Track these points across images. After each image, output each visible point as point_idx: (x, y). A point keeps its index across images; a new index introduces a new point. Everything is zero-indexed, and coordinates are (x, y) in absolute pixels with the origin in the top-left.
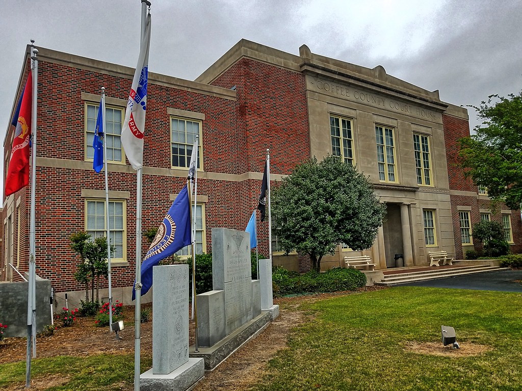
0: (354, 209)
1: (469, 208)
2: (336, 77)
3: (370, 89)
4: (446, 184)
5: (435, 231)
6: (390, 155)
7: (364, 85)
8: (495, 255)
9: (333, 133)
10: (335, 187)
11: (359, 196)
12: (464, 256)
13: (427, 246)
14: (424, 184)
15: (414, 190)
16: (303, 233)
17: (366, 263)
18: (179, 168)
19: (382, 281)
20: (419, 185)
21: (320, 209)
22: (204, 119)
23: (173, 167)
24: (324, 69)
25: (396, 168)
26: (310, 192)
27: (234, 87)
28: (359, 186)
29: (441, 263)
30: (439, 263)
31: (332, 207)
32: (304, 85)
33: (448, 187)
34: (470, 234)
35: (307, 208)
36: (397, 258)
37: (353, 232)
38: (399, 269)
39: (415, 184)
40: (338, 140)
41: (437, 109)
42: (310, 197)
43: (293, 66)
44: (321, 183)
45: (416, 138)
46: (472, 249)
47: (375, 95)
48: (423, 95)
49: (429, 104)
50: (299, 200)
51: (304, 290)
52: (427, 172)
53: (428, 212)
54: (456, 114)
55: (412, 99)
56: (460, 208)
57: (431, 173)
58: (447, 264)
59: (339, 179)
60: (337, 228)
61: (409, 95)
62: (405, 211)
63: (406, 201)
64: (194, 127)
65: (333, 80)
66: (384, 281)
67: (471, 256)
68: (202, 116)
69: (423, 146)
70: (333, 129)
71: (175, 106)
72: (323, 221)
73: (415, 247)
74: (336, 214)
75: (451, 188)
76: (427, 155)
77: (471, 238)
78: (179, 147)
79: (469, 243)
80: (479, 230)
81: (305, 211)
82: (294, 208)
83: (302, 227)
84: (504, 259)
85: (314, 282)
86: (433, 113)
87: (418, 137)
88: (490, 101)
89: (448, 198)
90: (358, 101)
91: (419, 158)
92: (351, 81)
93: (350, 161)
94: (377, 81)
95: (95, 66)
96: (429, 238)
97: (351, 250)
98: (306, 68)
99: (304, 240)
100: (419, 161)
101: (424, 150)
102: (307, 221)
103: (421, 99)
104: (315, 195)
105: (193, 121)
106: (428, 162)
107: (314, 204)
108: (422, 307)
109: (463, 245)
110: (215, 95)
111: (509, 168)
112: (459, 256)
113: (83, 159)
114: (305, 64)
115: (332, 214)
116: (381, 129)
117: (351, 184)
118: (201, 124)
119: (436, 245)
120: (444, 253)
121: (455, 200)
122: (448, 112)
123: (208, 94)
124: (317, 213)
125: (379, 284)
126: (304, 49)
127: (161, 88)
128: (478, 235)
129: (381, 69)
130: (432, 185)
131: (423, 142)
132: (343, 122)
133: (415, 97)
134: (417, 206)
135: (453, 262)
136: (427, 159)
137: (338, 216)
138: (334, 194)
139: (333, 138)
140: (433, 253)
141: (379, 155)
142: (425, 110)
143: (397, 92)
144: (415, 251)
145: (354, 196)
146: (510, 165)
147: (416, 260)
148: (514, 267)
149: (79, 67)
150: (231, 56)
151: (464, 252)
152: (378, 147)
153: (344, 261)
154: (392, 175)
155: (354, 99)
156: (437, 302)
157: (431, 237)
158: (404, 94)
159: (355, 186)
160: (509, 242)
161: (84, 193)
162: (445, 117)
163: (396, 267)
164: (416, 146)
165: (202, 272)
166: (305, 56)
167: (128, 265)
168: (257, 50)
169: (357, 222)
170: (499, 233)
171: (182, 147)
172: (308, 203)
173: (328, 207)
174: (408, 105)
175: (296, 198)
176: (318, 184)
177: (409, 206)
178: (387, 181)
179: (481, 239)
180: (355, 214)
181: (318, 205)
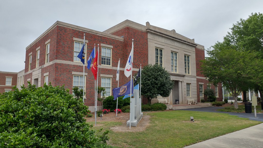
0: (164, 83)
1: (203, 83)
2: (158, 34)
3: (170, 38)
4: (195, 74)
5: (190, 91)
6: (176, 63)
7: (168, 37)
8: (211, 101)
9: (156, 54)
10: (158, 75)
11: (166, 79)
12: (200, 101)
13: (187, 97)
14: (187, 74)
15: (183, 76)
16: (147, 90)
17: (166, 102)
18: (104, 65)
19: (172, 108)
20: (185, 74)
21: (153, 83)
22: (113, 48)
23: (102, 65)
24: (154, 31)
25: (177, 68)
26: (149, 76)
27: (123, 36)
28: (166, 75)
29: (192, 103)
30: (191, 103)
31: (157, 82)
32: (147, 36)
33: (196, 75)
34: (203, 93)
35: (148, 82)
36: (176, 101)
37: (164, 91)
38: (177, 105)
39: (184, 74)
40: (158, 57)
41: (194, 46)
42: (150, 78)
43: (144, 29)
44: (153, 74)
45: (185, 57)
46: (203, 99)
47: (171, 40)
48: (189, 41)
49: (190, 44)
50: (146, 79)
51: (146, 110)
52: (189, 69)
53: (188, 84)
54: (200, 48)
55: (185, 42)
56: (200, 83)
57: (190, 70)
58: (194, 104)
59: (159, 73)
60: (158, 89)
61: (184, 41)
62: (180, 83)
63: (181, 80)
64: (109, 50)
65: (157, 35)
66: (173, 108)
67: (203, 101)
68: (112, 47)
69: (188, 60)
70: (156, 53)
71: (103, 43)
72: (153, 87)
73: (183, 97)
74: (158, 84)
75: (197, 76)
76: (189, 63)
77: (203, 94)
78: (104, 57)
79: (202, 96)
80: (206, 92)
81: (148, 83)
82: (144, 82)
83: (146, 88)
84: (213, 103)
85: (150, 107)
86: (192, 47)
87: (186, 56)
88: (210, 49)
89: (196, 79)
90: (165, 43)
91: (186, 64)
92: (164, 35)
93: (161, 64)
94: (173, 36)
95: (78, 28)
96: (188, 94)
97: (161, 97)
98: (148, 30)
99: (147, 93)
100: (186, 65)
101: (188, 61)
102: (148, 86)
103: (188, 42)
104: (151, 77)
105: (109, 48)
106: (189, 66)
107: (151, 81)
108: (186, 115)
109: (200, 97)
110: (116, 39)
111: (215, 73)
112: (198, 101)
113: (73, 61)
114: (148, 29)
115: (157, 84)
116: (173, 53)
117: (163, 75)
118: (111, 49)
119: (190, 97)
120: (193, 100)
121: (198, 81)
122: (197, 47)
123: (114, 39)
124: (152, 84)
125: (171, 109)
126: (148, 23)
127: (99, 36)
128: (206, 94)
129: (174, 31)
130: (190, 74)
131: (188, 58)
132: (160, 50)
133: (186, 42)
134: (184, 82)
135: (196, 103)
136: (189, 64)
137: (159, 85)
138: (157, 78)
139: (156, 56)
140: (189, 100)
141: (172, 63)
142: (189, 46)
143: (179, 39)
144: (183, 98)
145: (164, 79)
146: (215, 72)
147: (183, 102)
148: (217, 106)
149: (73, 29)
150: (122, 25)
151: (200, 99)
152: (172, 60)
153: (158, 101)
154: (176, 70)
155: (164, 42)
156: (190, 114)
157: (189, 94)
158: (182, 40)
159: (165, 75)
160: (216, 97)
161: (73, 73)
162: (196, 49)
163: (176, 104)
164: (185, 60)
165: (113, 102)
166: (148, 26)
167: (86, 99)
168: (132, 24)
169: (165, 88)
170: (213, 93)
171: (105, 58)
172: (149, 80)
173: (155, 82)
174: (183, 44)
175: (145, 78)
176: (152, 74)
177: (181, 82)
178: (174, 72)
179: (207, 95)
180: (164, 85)
181: (152, 81)
